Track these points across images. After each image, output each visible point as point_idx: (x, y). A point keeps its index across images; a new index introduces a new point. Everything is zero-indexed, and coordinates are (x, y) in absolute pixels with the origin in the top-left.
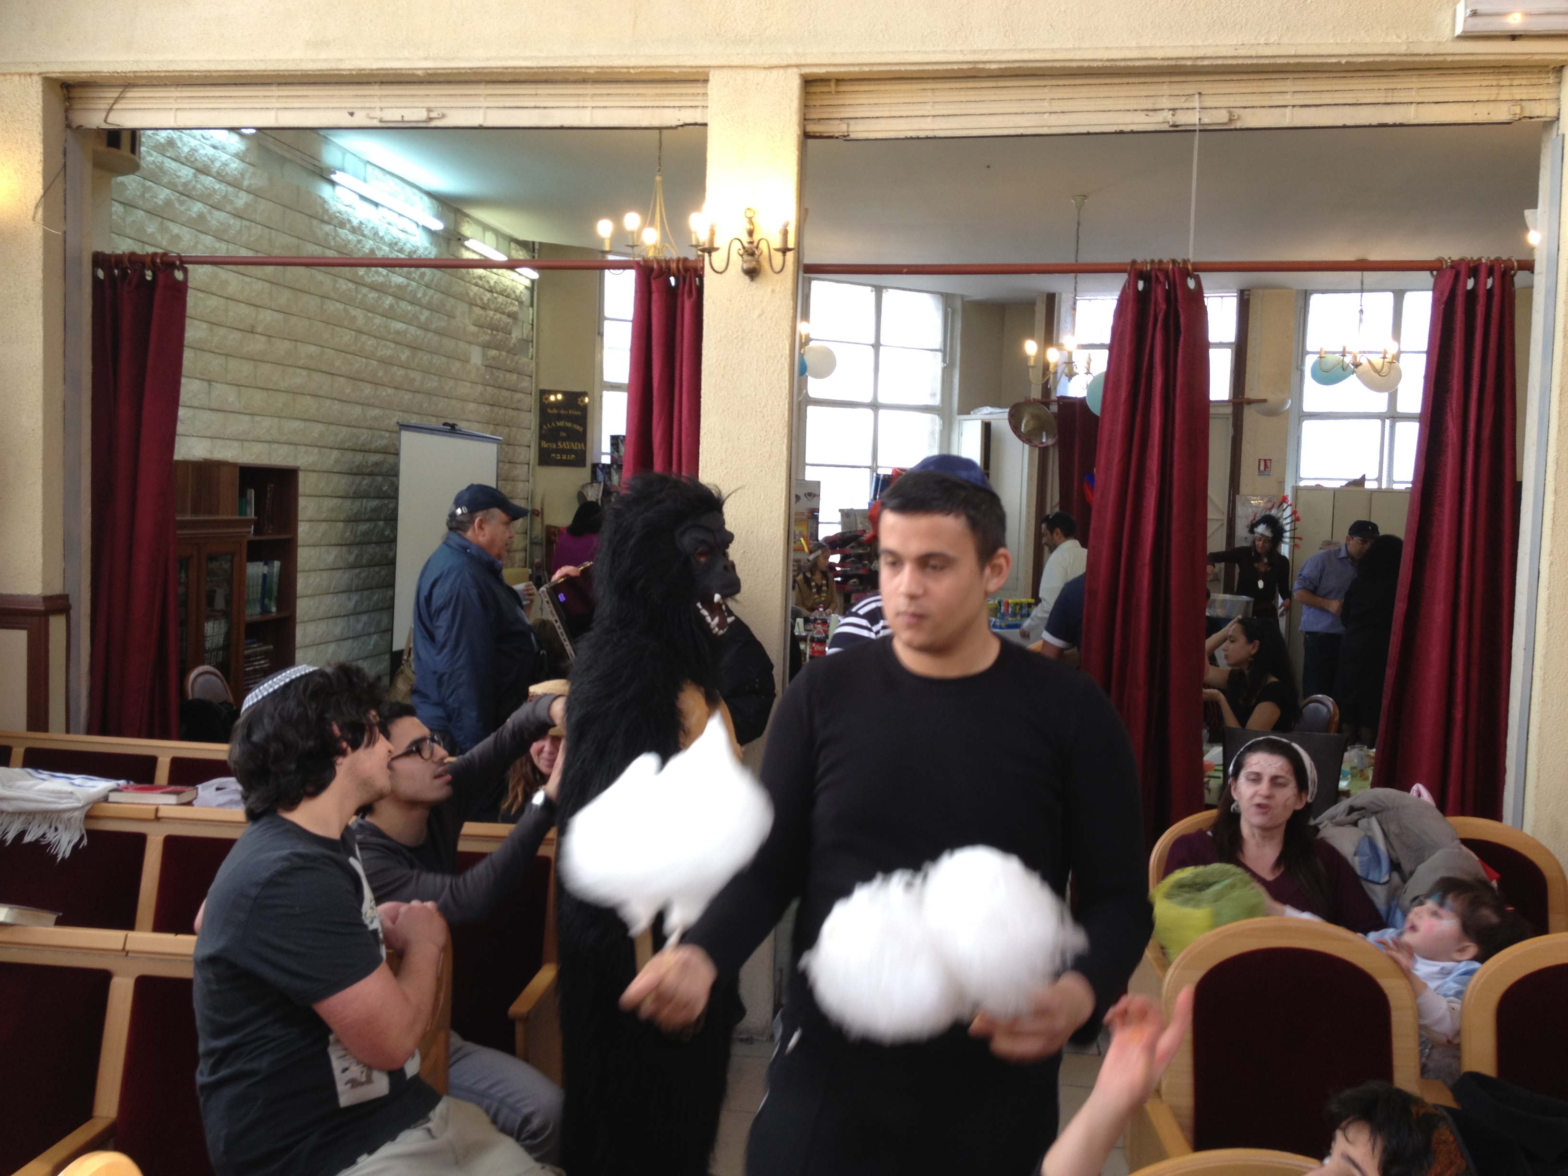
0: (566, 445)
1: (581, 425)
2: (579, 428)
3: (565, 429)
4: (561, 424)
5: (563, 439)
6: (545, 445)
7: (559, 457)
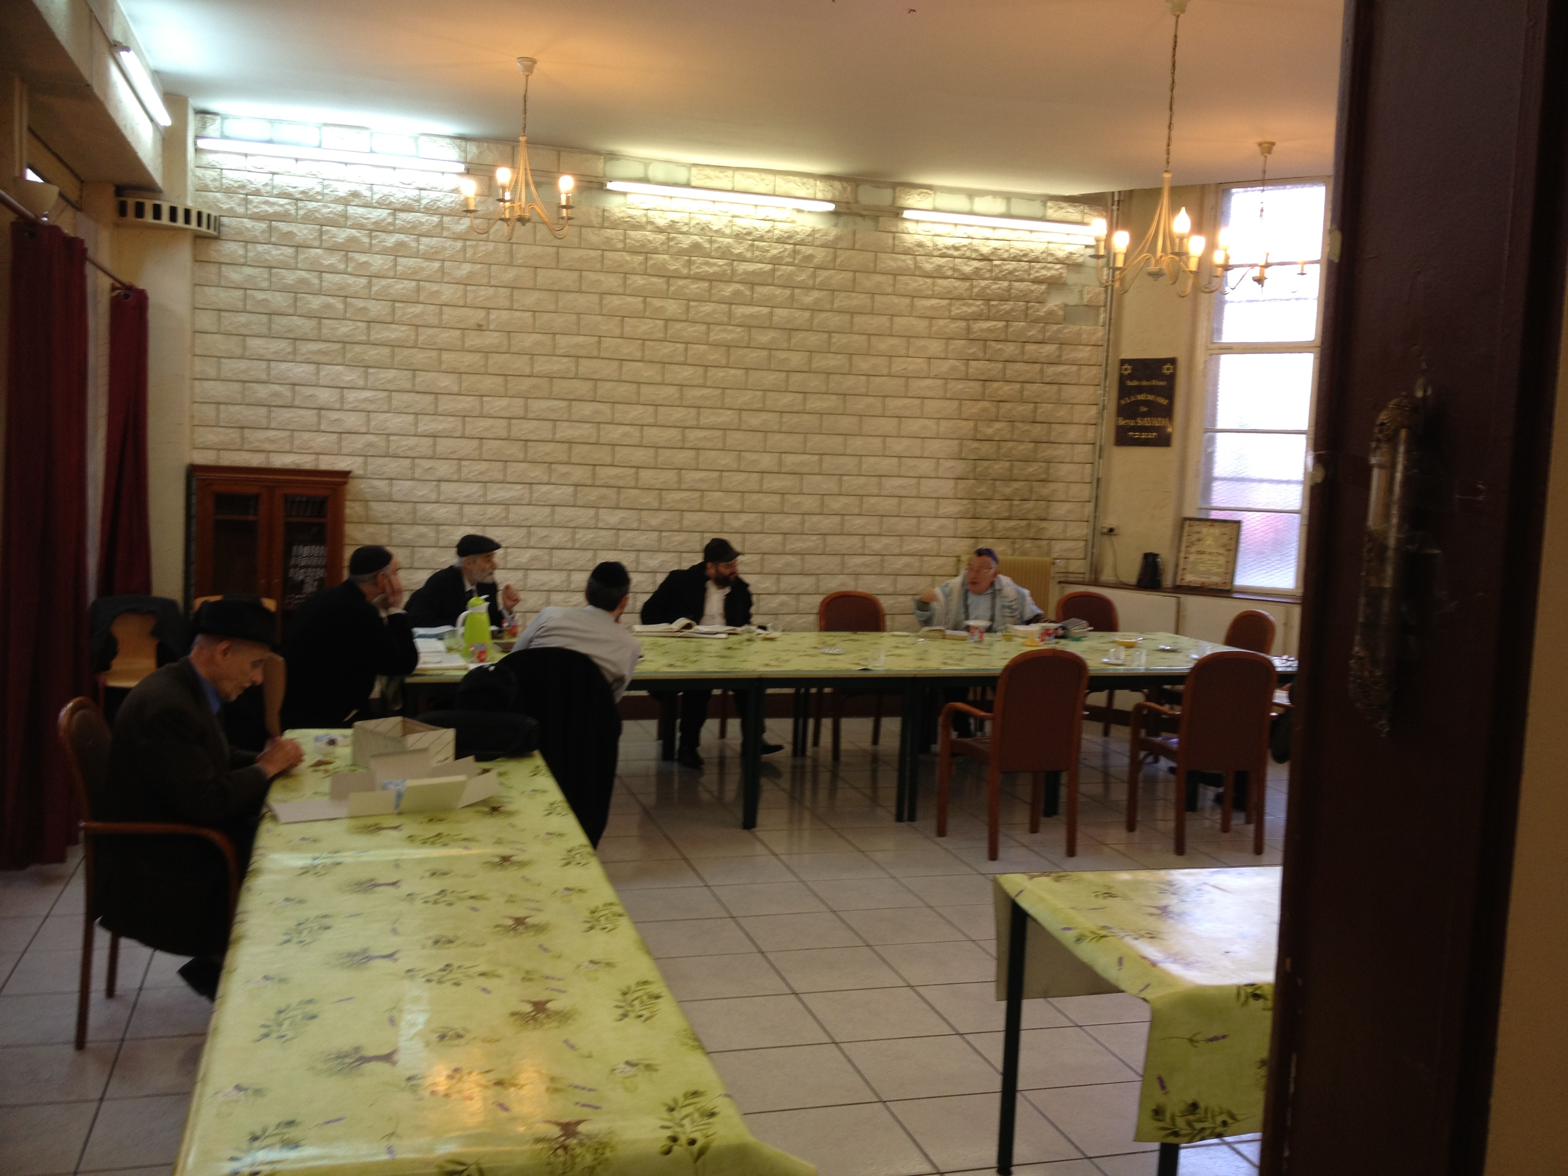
0: (1146, 422)
1: (1166, 398)
2: (1163, 401)
3: (1146, 403)
4: (1141, 397)
5: (1144, 415)
6: (1122, 422)
7: (1137, 435)
